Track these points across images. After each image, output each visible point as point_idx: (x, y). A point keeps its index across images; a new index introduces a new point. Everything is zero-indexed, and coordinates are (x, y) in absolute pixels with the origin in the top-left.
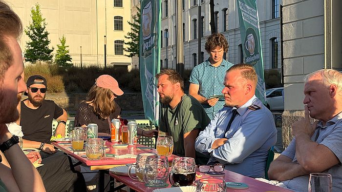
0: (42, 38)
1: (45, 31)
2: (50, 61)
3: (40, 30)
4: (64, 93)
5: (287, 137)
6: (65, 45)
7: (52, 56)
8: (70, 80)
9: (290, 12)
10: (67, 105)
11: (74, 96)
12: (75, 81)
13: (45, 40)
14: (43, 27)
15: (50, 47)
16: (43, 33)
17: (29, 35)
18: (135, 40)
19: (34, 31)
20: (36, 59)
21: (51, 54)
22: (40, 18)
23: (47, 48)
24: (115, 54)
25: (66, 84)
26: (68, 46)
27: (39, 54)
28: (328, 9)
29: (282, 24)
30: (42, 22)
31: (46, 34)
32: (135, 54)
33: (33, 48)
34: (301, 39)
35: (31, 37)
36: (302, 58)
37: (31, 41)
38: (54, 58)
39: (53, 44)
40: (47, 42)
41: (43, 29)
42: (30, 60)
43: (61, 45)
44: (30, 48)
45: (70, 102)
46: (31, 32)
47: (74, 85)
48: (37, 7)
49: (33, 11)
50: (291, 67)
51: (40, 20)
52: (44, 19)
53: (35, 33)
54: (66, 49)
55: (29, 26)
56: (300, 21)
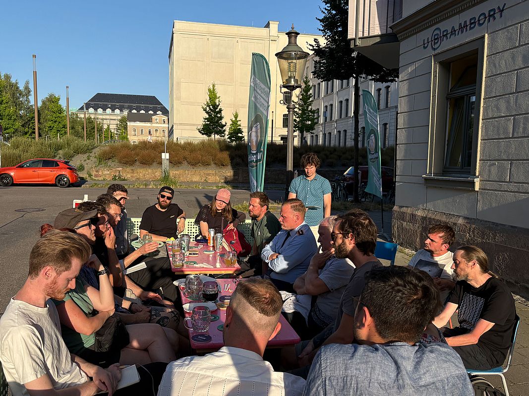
0: (217, 114)
1: (219, 107)
2: (223, 135)
3: (215, 106)
4: (230, 167)
5: (396, 229)
6: (238, 119)
7: (225, 131)
8: (236, 155)
9: (404, 120)
10: (232, 177)
11: (239, 169)
12: (240, 157)
13: (219, 115)
14: (218, 104)
15: (223, 122)
16: (218, 110)
17: (206, 111)
18: (297, 118)
19: (210, 108)
20: (211, 133)
21: (224, 128)
22: (216, 96)
23: (220, 123)
24: (283, 127)
25: (232, 158)
26: (240, 121)
27: (213, 128)
28: (433, 120)
29: (397, 129)
30: (217, 100)
31: (221, 110)
32: (297, 130)
33: (209, 123)
34: (411, 145)
35: (207, 113)
36: (411, 161)
37: (207, 116)
38: (227, 133)
39: (227, 120)
40: (221, 118)
41: (218, 106)
42: (206, 134)
43: (234, 119)
44: (207, 123)
45: (234, 175)
46: (208, 109)
47: (238, 160)
48: (214, 86)
49: (209, 90)
50: (402, 168)
51: (216, 97)
52: (219, 97)
53: (210, 109)
54: (239, 123)
55: (206, 103)
56: (410, 128)
